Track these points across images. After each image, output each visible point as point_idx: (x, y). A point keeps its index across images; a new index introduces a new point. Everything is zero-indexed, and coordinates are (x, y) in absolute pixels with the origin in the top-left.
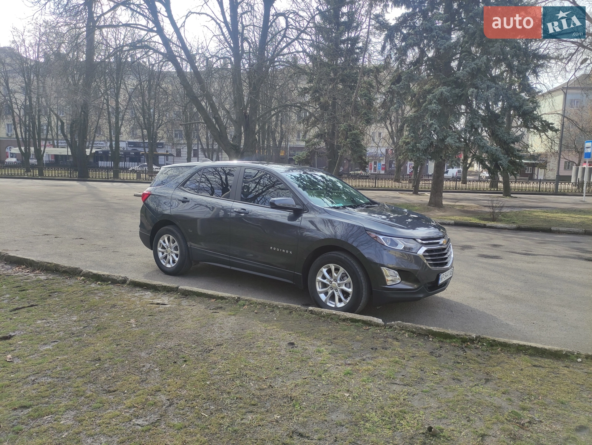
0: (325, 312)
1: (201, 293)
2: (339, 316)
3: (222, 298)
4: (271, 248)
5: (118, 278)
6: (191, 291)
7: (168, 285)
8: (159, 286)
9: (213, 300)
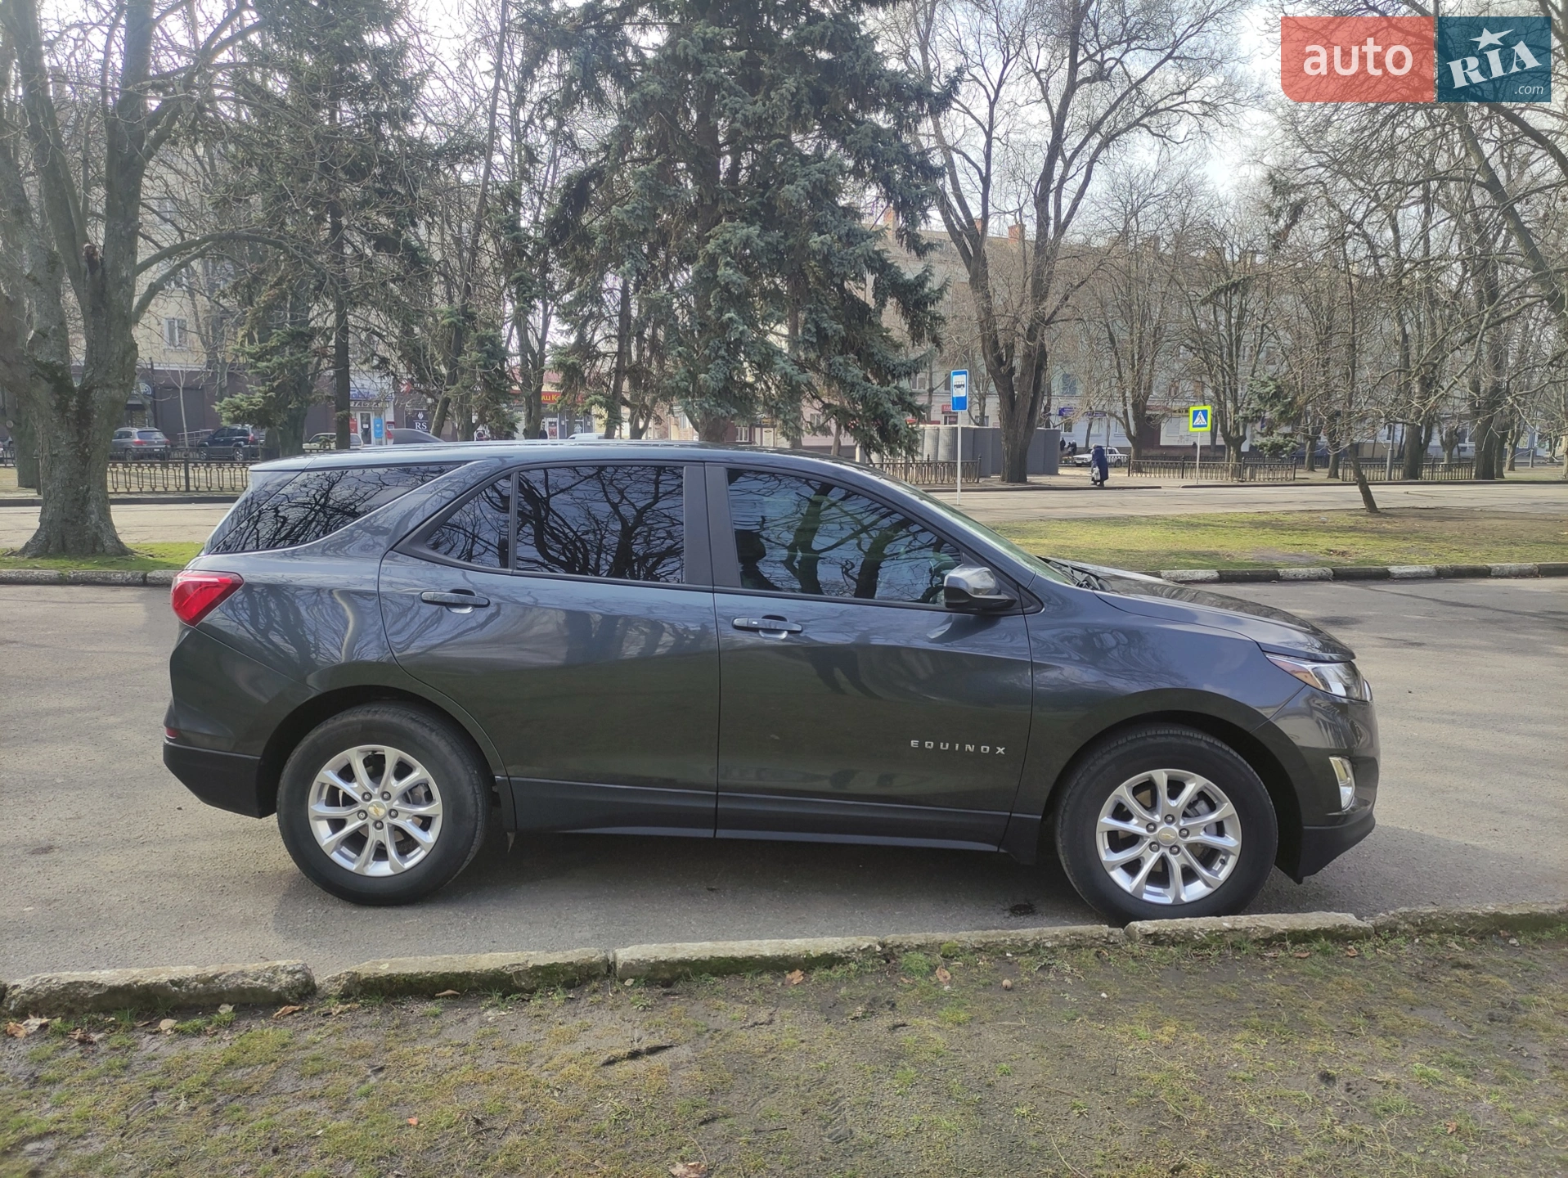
0: (1202, 930)
1: (733, 959)
2: (1246, 932)
3: (829, 961)
4: (914, 743)
5: (271, 981)
6: (683, 963)
7: (558, 957)
8: (518, 973)
9: (797, 976)
